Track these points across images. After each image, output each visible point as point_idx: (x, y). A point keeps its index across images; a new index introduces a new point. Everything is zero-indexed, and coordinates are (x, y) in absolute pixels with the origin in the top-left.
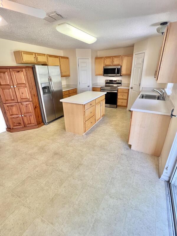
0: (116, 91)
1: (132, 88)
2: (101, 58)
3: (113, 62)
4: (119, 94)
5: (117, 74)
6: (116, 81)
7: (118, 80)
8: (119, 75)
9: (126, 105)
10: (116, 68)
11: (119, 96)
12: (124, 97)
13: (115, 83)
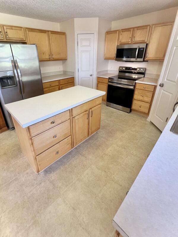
0: (132, 87)
1: (162, 85)
2: (115, 32)
3: (133, 37)
4: (136, 92)
5: (138, 58)
6: (135, 69)
7: (140, 68)
8: (142, 60)
9: (147, 113)
10: (137, 48)
11: (137, 96)
12: (145, 97)
13: (135, 73)
